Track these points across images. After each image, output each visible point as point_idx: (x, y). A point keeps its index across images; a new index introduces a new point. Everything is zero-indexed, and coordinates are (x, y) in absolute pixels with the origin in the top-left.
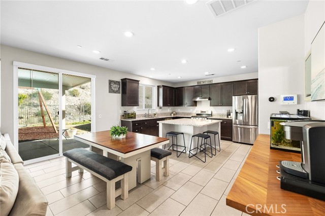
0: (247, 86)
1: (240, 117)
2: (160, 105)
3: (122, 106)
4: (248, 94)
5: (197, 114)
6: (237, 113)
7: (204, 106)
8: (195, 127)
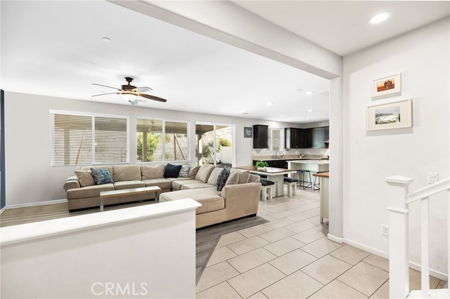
2: (287, 147)
5: (328, 156)
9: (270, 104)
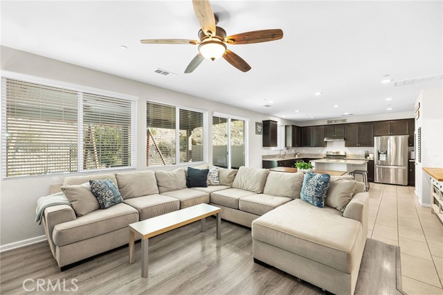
0: (389, 126)
1: (383, 158)
2: (288, 145)
3: (264, 146)
4: (391, 135)
5: (327, 155)
6: (379, 153)
7: (337, 147)
8: (349, 165)
9: (318, 94)
